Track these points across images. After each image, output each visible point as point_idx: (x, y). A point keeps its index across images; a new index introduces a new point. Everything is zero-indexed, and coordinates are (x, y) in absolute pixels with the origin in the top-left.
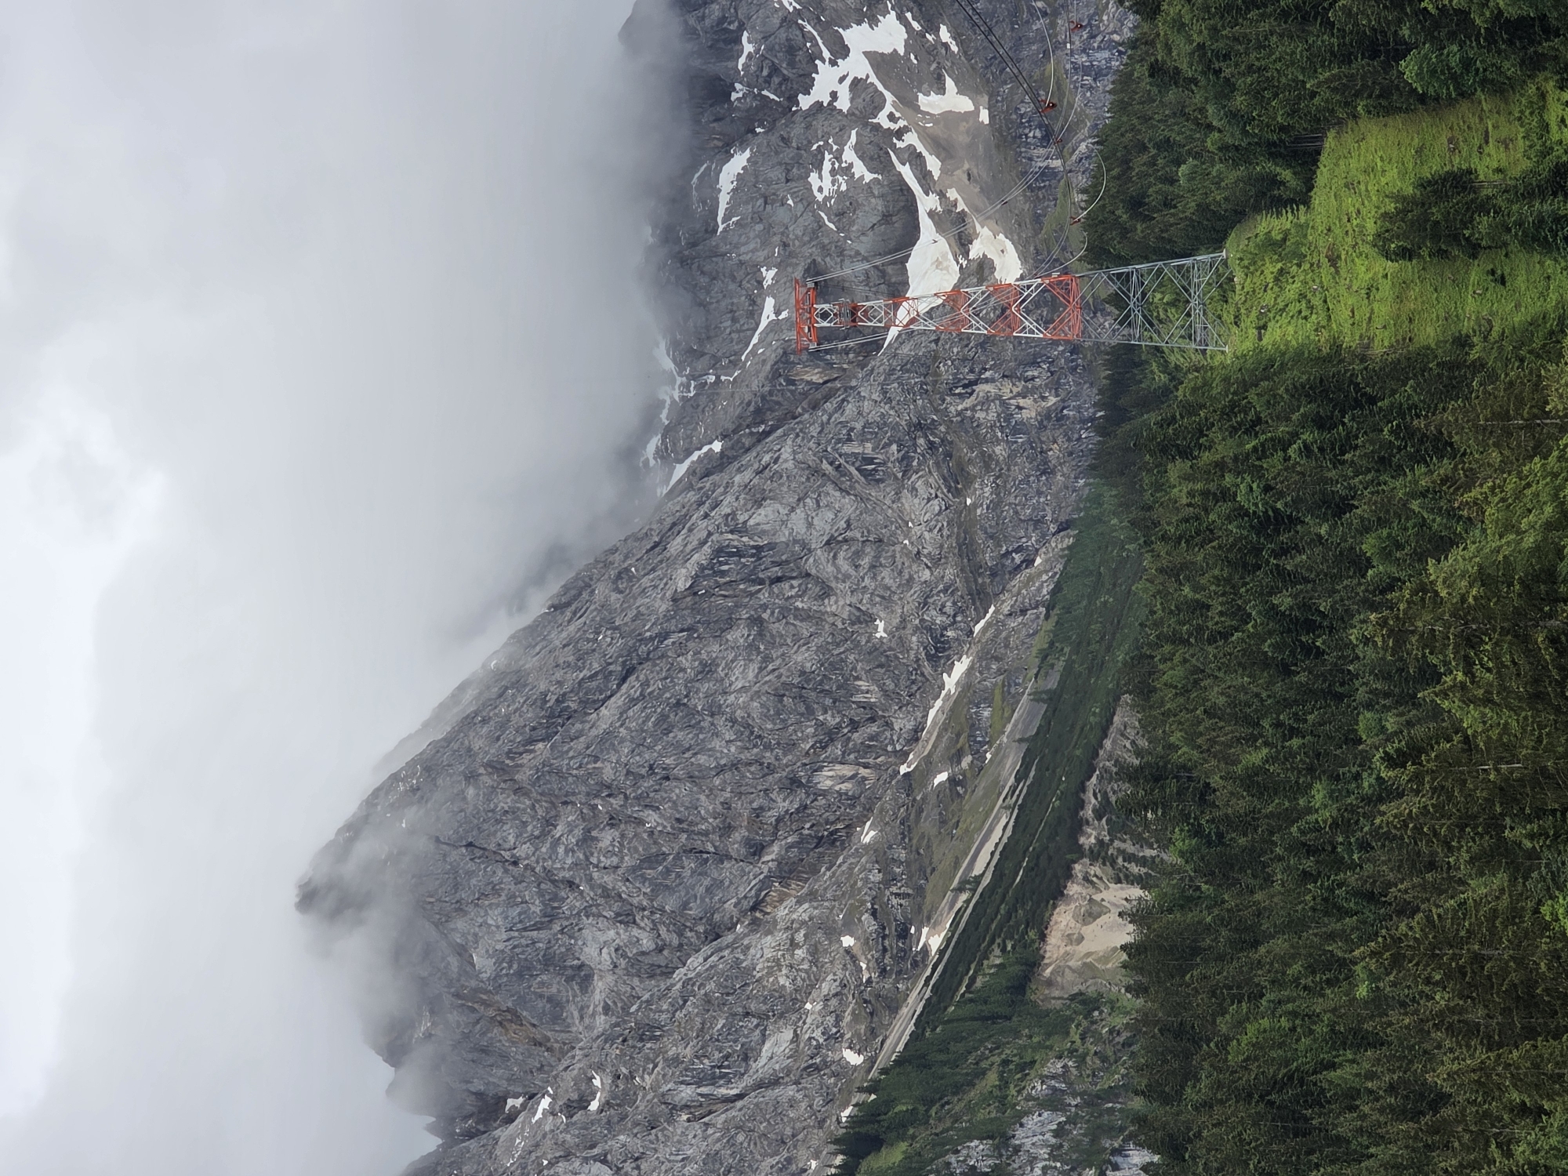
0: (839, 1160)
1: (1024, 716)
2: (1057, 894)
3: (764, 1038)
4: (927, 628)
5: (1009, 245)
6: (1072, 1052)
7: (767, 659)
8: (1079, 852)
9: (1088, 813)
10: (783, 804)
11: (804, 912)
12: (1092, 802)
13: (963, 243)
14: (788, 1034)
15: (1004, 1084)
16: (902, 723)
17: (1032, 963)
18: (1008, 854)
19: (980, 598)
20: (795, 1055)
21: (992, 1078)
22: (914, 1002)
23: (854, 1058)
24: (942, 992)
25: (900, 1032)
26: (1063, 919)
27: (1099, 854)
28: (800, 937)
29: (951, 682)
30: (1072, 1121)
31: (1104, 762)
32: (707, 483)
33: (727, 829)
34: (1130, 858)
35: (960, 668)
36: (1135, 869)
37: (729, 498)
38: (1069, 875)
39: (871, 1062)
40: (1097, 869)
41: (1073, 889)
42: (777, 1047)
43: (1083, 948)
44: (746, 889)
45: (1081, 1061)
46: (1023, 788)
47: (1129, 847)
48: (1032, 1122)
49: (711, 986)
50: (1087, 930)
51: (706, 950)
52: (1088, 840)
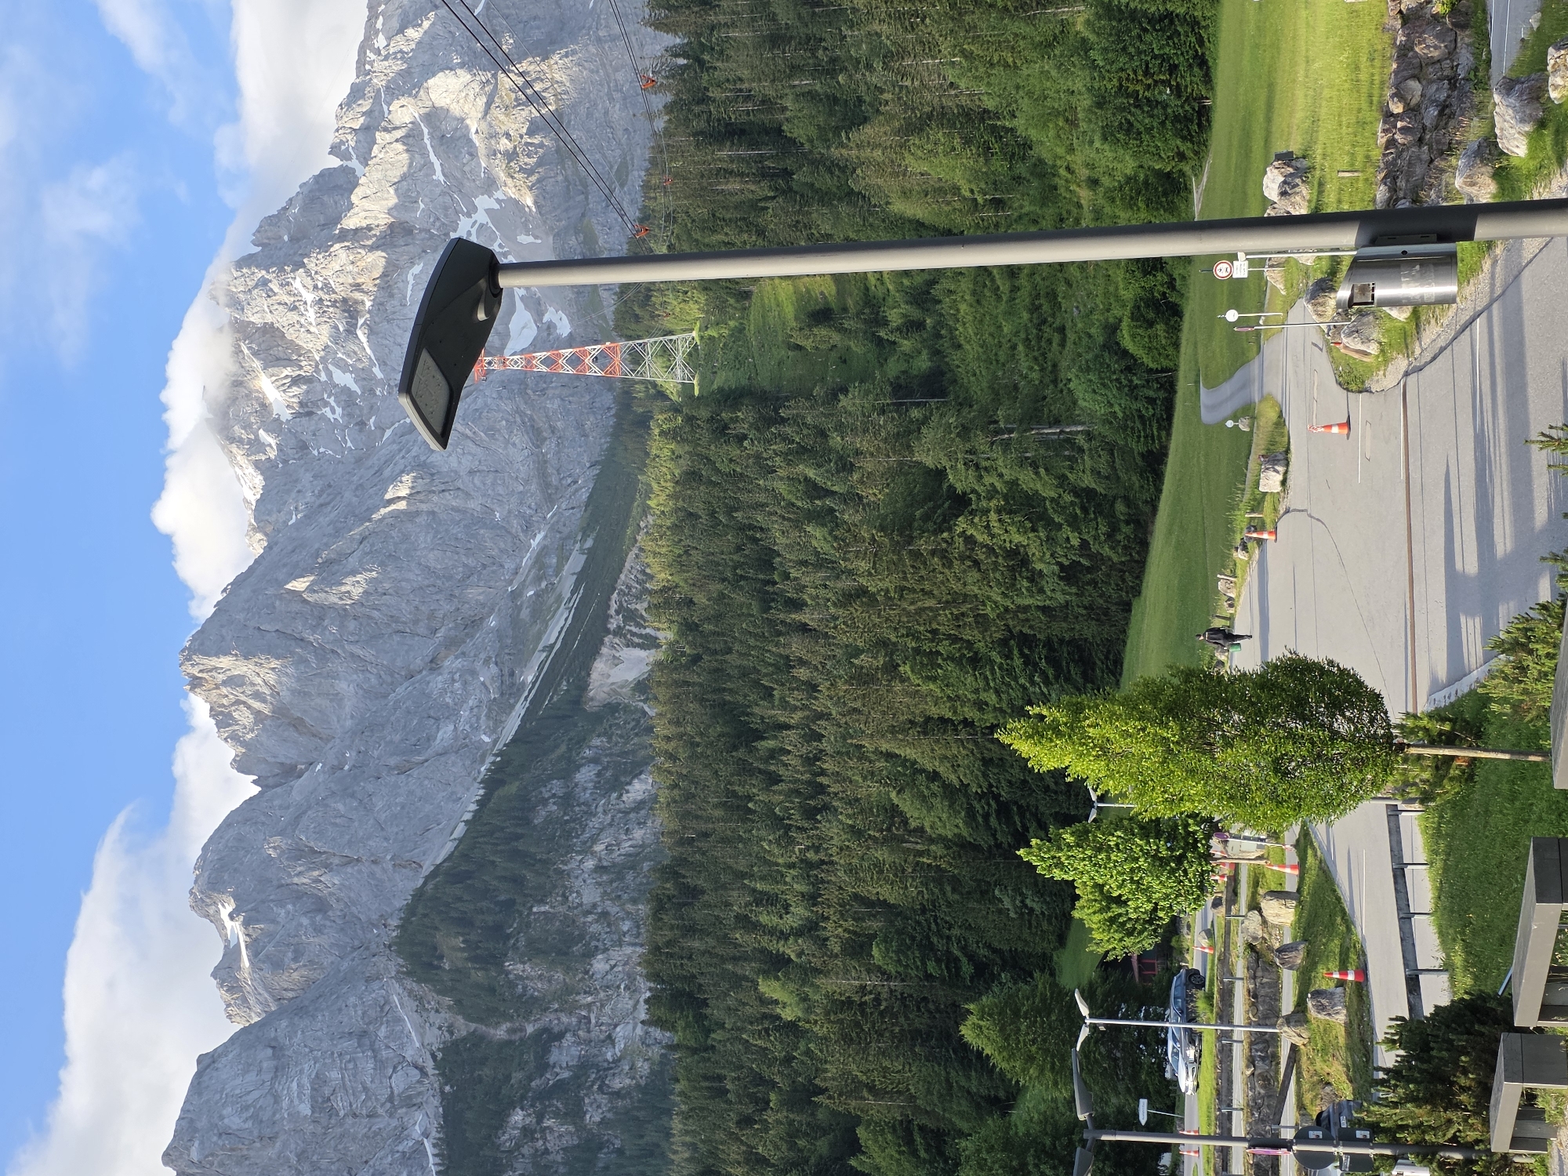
0: (482, 792)
1: (576, 561)
2: (594, 653)
3: (438, 729)
4: (522, 515)
5: (564, 317)
6: (605, 734)
7: (437, 532)
8: (608, 632)
9: (612, 612)
10: (447, 607)
11: (458, 664)
12: (614, 606)
13: (539, 314)
14: (452, 727)
15: (570, 750)
16: (509, 565)
17: (582, 688)
18: (570, 633)
19: (550, 500)
20: (456, 738)
21: (563, 748)
22: (520, 709)
23: (486, 739)
24: (535, 703)
25: (512, 724)
26: (599, 666)
27: (618, 632)
28: (457, 676)
29: (534, 543)
30: (605, 769)
31: (620, 585)
32: (404, 439)
33: (416, 622)
34: (634, 634)
35: (539, 537)
36: (636, 640)
37: (416, 448)
38: (602, 643)
39: (495, 742)
40: (617, 640)
41: (604, 650)
42: (445, 733)
43: (611, 680)
44: (429, 650)
45: (610, 738)
46: (577, 598)
47: (634, 629)
48: (584, 770)
49: (409, 703)
50: (612, 672)
51: (406, 684)
52: (613, 625)
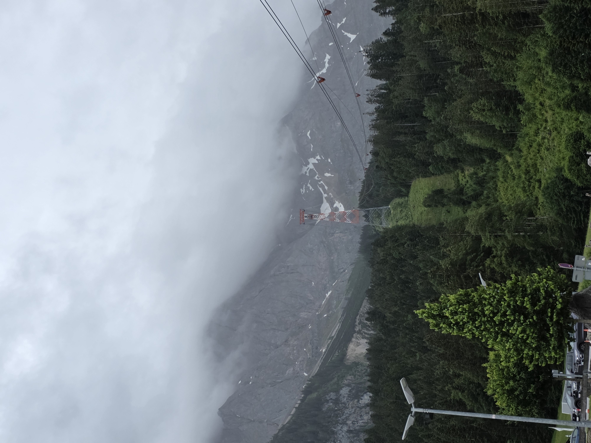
0: (303, 396)
1: (343, 303)
2: (349, 341)
3: (287, 369)
4: (323, 284)
5: (342, 205)
6: (353, 374)
7: (289, 289)
8: (355, 332)
9: (357, 323)
10: (292, 320)
11: (296, 343)
12: (358, 321)
13: (332, 204)
14: (292, 369)
15: (338, 380)
16: (317, 304)
17: (344, 355)
18: (340, 332)
19: (334, 278)
20: (294, 373)
21: (336, 379)
22: (319, 363)
23: (306, 374)
24: (325, 360)
25: (316, 369)
26: (351, 346)
27: (359, 332)
28: (295, 348)
29: (327, 295)
30: (353, 389)
31: (360, 313)
34: (365, 333)
35: (330, 292)
36: (366, 336)
38: (352, 337)
39: (309, 376)
40: (358, 336)
41: (353, 340)
42: (290, 371)
43: (356, 352)
44: (284, 337)
45: (355, 376)
46: (343, 318)
47: (366, 331)
48: (344, 389)
49: (276, 358)
50: (356, 349)
51: (275, 350)
52: (357, 329)
